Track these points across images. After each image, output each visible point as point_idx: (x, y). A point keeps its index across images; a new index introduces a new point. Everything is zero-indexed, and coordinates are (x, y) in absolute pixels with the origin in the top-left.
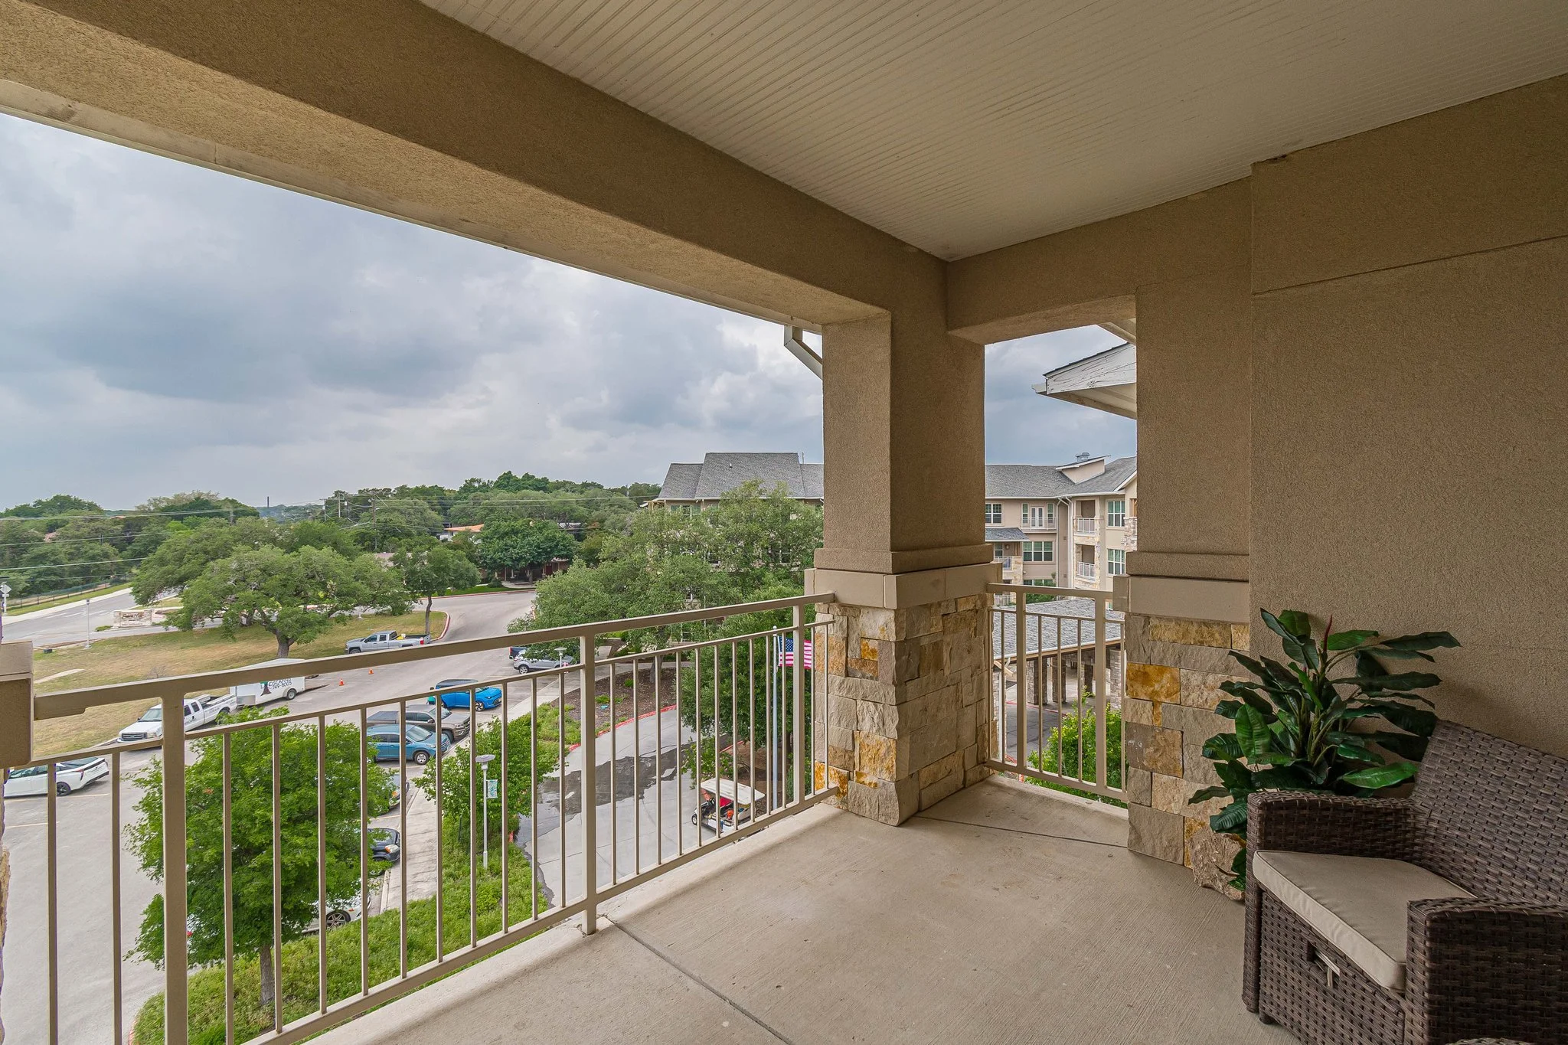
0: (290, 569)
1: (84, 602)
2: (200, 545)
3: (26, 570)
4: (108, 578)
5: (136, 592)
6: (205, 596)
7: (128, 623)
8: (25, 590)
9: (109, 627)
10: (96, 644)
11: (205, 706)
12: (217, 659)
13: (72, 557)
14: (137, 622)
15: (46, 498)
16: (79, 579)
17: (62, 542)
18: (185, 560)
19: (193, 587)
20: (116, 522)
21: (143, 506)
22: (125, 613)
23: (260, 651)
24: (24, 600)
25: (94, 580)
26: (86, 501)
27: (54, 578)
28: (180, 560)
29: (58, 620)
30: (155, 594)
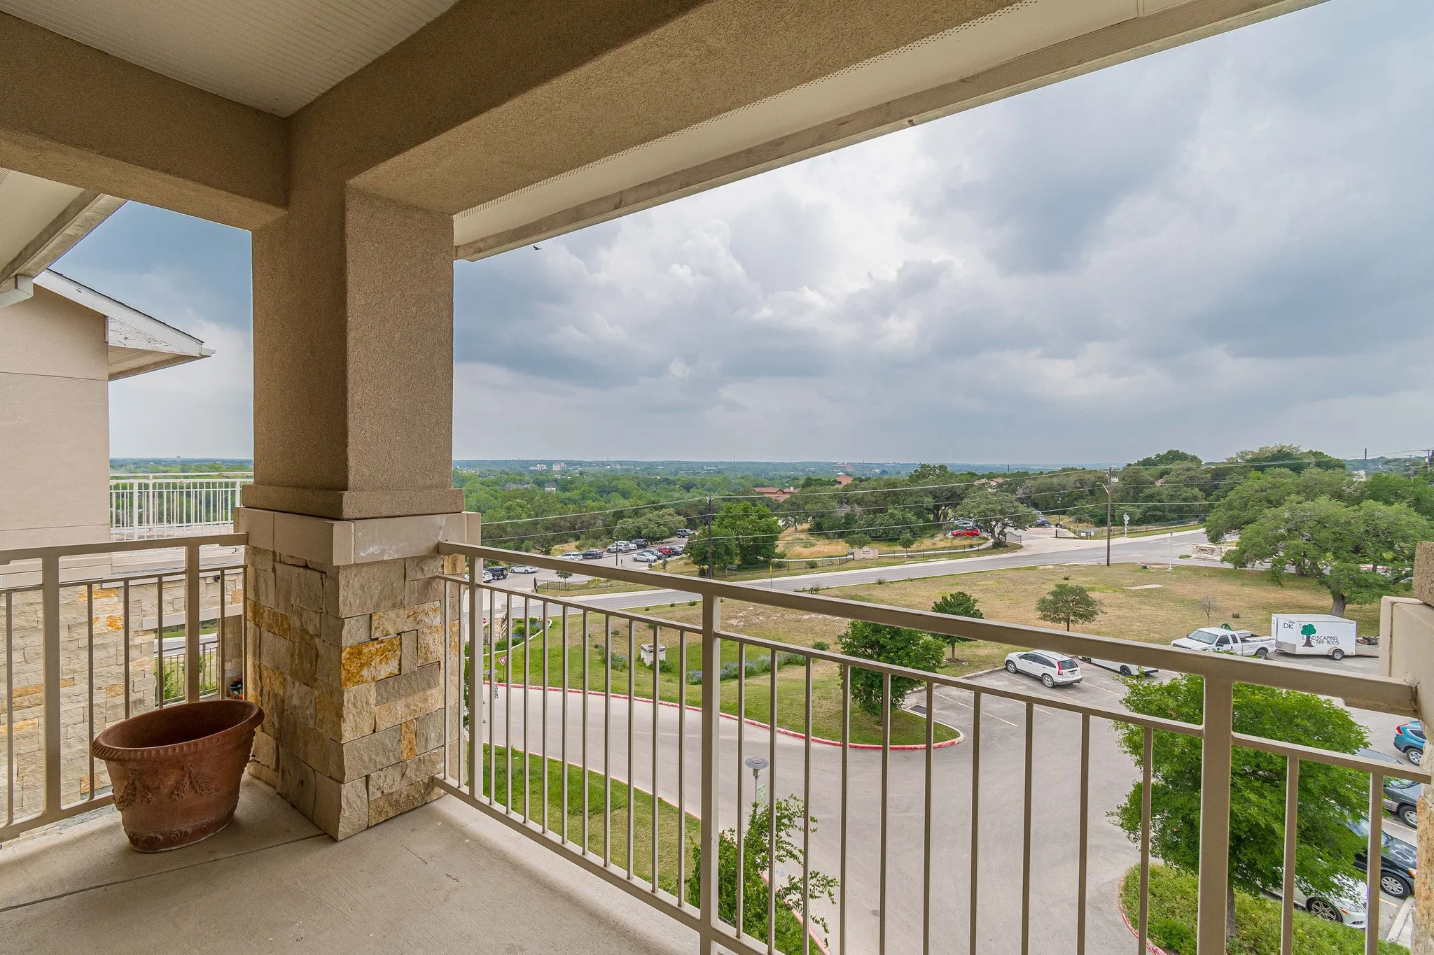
0: (1349, 523)
1: (1169, 535)
2: (1264, 494)
3: (1141, 505)
4: (1197, 516)
5: (1208, 532)
6: (1257, 540)
7: (1203, 555)
8: (1139, 520)
9: (1188, 557)
10: (1177, 568)
11: (1243, 640)
12: (1271, 601)
13: (1172, 497)
14: (1210, 556)
15: (1163, 452)
16: (1175, 515)
17: (1167, 485)
18: (1249, 507)
19: (1249, 529)
20: (1207, 471)
21: (1232, 458)
22: (1201, 547)
23: (1315, 603)
24: (1138, 528)
25: (1187, 517)
26: (1189, 454)
27: (1158, 513)
28: (1244, 507)
29: (1156, 545)
30: (1223, 535)
